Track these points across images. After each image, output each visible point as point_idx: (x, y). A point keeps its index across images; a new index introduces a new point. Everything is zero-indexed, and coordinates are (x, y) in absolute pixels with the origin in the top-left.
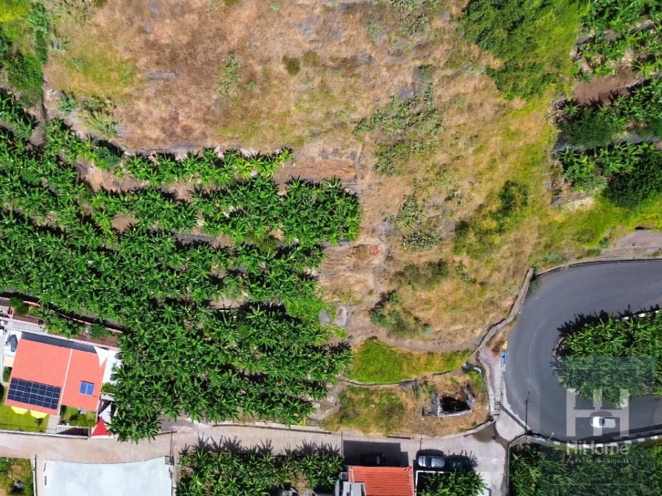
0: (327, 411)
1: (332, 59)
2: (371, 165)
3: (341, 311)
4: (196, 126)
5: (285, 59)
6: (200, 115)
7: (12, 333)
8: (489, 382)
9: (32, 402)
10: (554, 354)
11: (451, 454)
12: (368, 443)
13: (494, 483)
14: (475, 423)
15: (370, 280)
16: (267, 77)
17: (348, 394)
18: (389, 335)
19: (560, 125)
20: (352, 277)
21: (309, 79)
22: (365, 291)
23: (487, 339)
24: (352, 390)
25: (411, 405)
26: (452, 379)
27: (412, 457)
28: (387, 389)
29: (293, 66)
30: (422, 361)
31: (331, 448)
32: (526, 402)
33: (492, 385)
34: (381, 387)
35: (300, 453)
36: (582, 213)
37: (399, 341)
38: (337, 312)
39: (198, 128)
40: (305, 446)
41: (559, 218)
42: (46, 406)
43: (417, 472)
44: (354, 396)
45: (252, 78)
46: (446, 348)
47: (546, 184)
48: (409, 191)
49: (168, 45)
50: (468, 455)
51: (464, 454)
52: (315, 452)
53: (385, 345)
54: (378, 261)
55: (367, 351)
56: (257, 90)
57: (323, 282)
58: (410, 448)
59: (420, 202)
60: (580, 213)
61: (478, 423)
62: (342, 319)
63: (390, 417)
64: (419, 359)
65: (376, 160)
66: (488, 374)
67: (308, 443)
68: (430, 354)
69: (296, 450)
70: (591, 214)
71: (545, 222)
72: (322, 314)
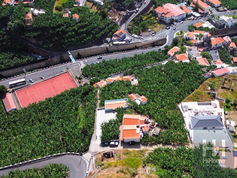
3: (149, 172)
8: (94, 165)
11: (107, 147)
12: (132, 148)
13: (95, 141)
14: (100, 154)
26: (108, 161)
27: (120, 145)
30: (118, 165)
31: (144, 146)
32: (80, 163)
35: (153, 145)
38: (150, 171)
40: (152, 147)
43: (119, 140)
46: (110, 168)
50: (102, 147)
51: (103, 147)
52: (149, 145)
55: (137, 165)
58: (120, 147)
61: (99, 154)
62: (148, 170)
64: (120, 165)
66: (94, 167)
67: (151, 148)
68: (116, 166)
69: (155, 146)
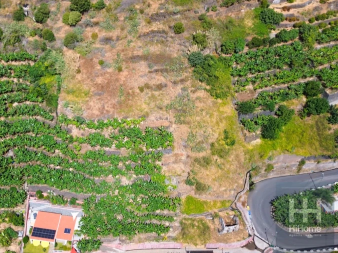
0: (176, 232)
1: (154, 85)
2: (174, 121)
4: (111, 109)
5: (139, 87)
6: (112, 106)
7: (35, 212)
9: (43, 237)
10: (271, 213)
15: (182, 166)
16: (133, 92)
17: (184, 221)
18: (195, 194)
19: (237, 110)
20: (175, 166)
21: (147, 94)
22: (181, 171)
23: (237, 198)
24: (185, 219)
25: (212, 227)
26: (227, 213)
28: (200, 218)
29: (142, 90)
32: (266, 233)
33: (246, 220)
34: (197, 217)
36: (258, 145)
37: (200, 196)
38: (172, 180)
39: (112, 110)
41: (250, 147)
42: (49, 238)
44: (186, 222)
45: (128, 93)
47: (240, 134)
48: (189, 130)
49: (100, 84)
53: (195, 198)
54: (184, 158)
56: (131, 98)
57: (164, 168)
59: (194, 133)
60: (257, 145)
63: (205, 234)
64: (210, 203)
65: (175, 119)
66: (243, 214)
68: (214, 201)
70: (261, 145)
71: (245, 149)
72: (166, 180)
